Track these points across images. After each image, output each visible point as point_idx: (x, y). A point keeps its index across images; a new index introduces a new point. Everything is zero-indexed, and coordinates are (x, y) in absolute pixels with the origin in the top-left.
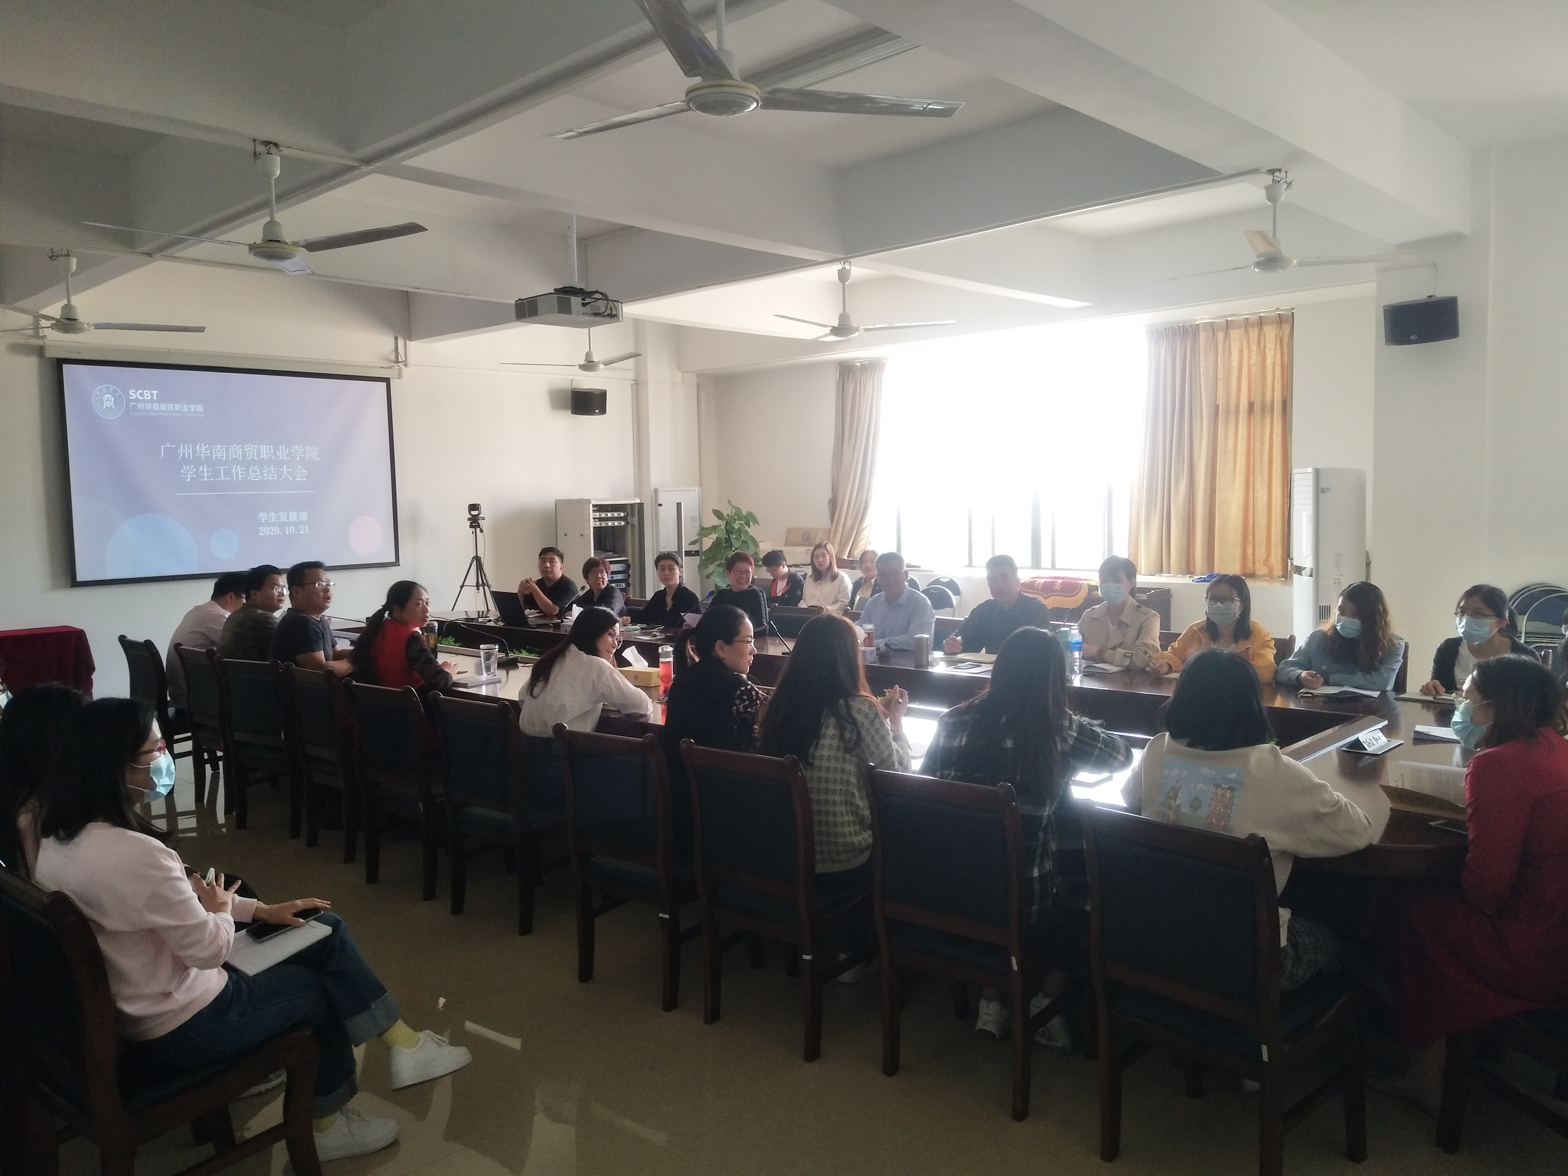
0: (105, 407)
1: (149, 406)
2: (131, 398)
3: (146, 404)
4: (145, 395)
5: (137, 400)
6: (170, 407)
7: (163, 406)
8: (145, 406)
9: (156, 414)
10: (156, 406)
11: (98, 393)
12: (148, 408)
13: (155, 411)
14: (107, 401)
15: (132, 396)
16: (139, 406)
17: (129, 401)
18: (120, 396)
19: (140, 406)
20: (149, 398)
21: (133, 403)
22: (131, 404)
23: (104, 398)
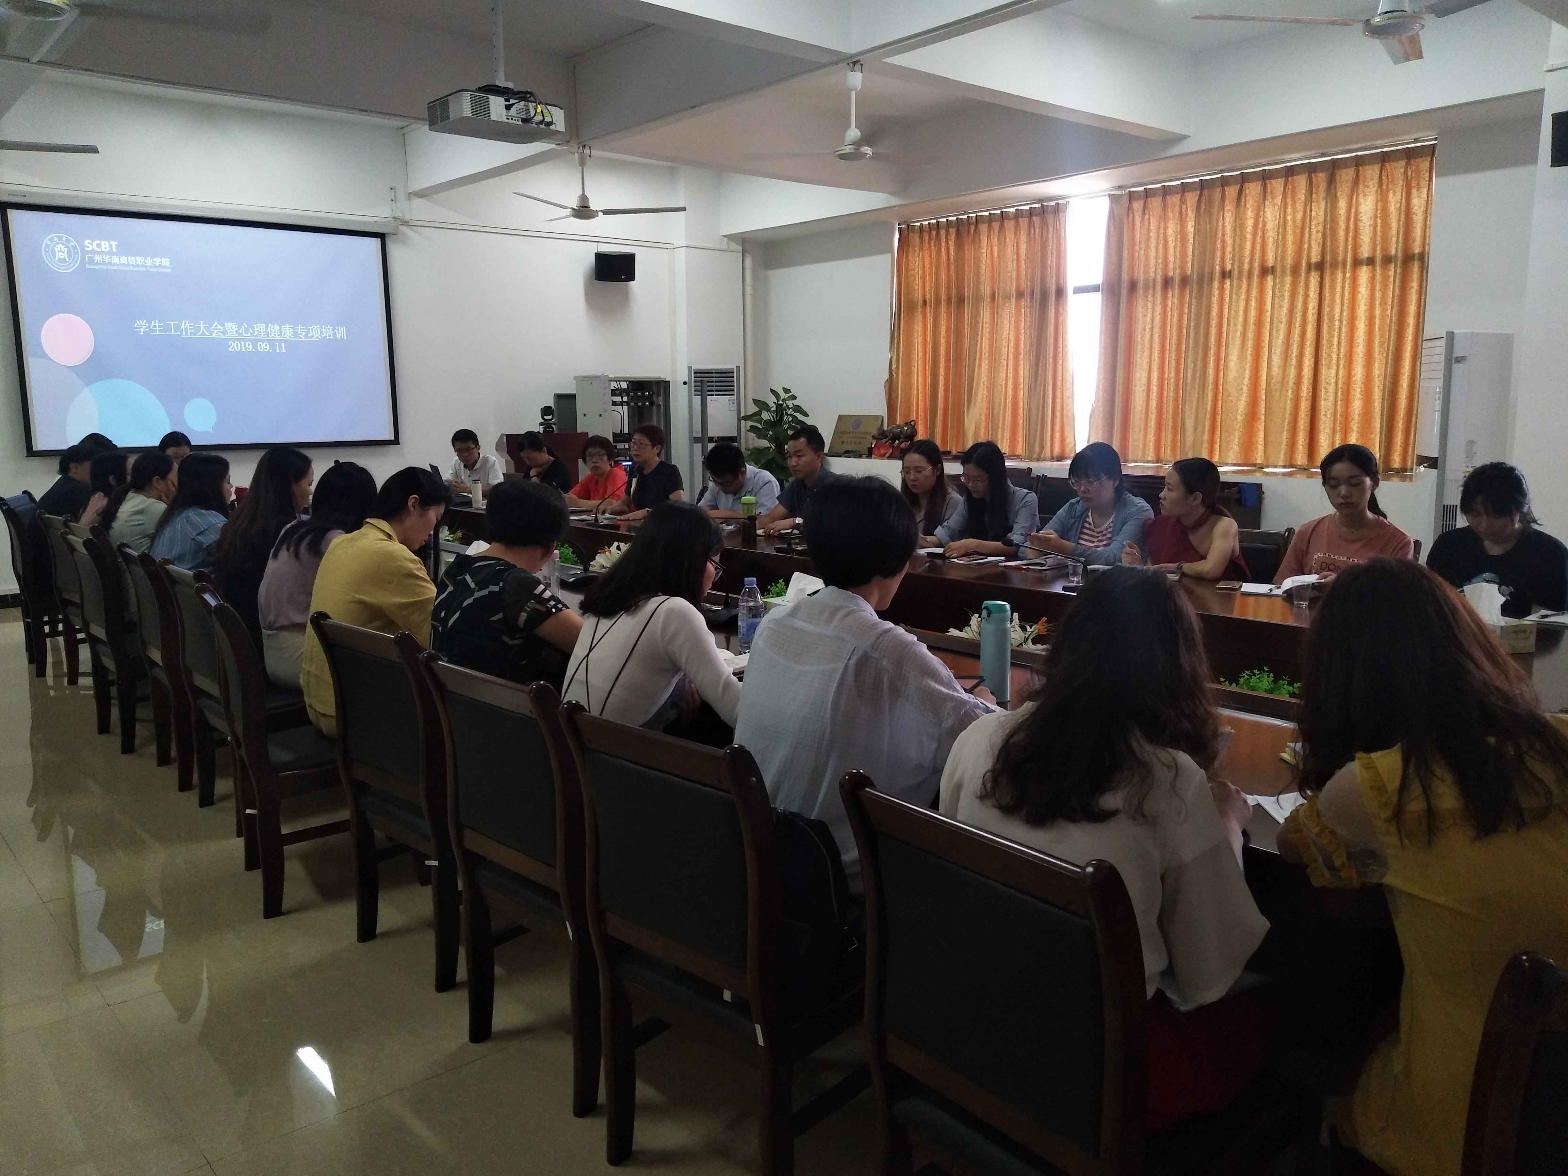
0: (57, 259)
1: (107, 259)
2: (87, 249)
3: (104, 256)
4: (103, 246)
5: (93, 252)
6: (132, 260)
7: (124, 260)
8: (103, 259)
9: (115, 268)
10: (115, 260)
11: (49, 243)
12: (107, 261)
13: (115, 265)
14: (59, 252)
15: (88, 247)
16: (96, 258)
17: (85, 253)
18: (75, 247)
19: (98, 258)
20: (108, 249)
21: (90, 255)
22: (87, 256)
23: (56, 249)
